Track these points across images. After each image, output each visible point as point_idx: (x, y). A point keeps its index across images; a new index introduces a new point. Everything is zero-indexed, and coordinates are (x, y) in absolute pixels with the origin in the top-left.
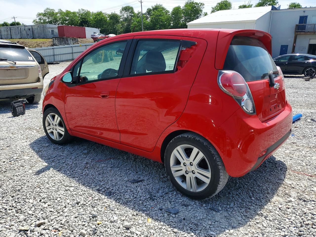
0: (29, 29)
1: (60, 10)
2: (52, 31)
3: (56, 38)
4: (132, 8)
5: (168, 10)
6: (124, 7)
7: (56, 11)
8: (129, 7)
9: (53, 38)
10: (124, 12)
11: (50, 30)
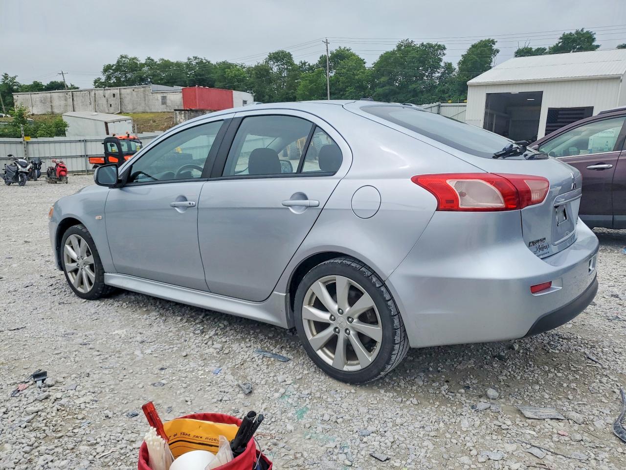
0: (114, 95)
1: (149, 58)
2: (164, 98)
3: (181, 111)
4: (291, 55)
5: (362, 58)
6: (274, 54)
7: (142, 60)
8: (283, 52)
9: (175, 110)
10: (272, 63)
11: (159, 96)
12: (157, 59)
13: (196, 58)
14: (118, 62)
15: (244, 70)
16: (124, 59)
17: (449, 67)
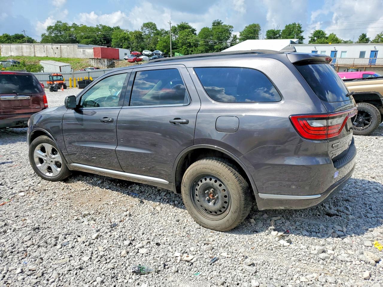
0: (57, 48)
1: (74, 24)
2: (84, 51)
3: (92, 59)
4: (155, 25)
6: (146, 23)
7: (70, 24)
8: (151, 23)
9: (90, 59)
10: (145, 28)
11: (82, 50)
12: (78, 24)
13: (101, 25)
14: (56, 25)
15: (128, 33)
16: (59, 23)
17: (235, 37)
